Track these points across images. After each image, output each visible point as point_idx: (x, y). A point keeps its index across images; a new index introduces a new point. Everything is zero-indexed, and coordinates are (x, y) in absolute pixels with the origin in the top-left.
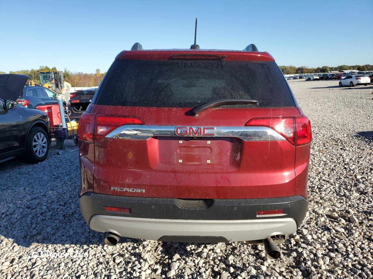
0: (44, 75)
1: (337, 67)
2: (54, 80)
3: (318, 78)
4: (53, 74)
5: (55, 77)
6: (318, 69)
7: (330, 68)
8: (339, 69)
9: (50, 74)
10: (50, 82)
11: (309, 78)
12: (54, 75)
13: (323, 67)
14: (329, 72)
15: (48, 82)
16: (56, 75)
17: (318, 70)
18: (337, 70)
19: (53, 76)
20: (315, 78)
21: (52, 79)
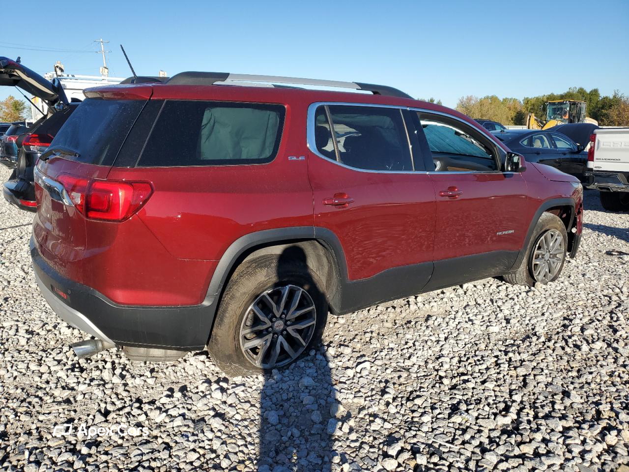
0: (554, 107)
2: (567, 115)
4: (569, 105)
5: (570, 110)
9: (563, 106)
10: (561, 118)
12: (570, 108)
15: (557, 119)
16: (572, 106)
19: (568, 109)
21: (565, 113)
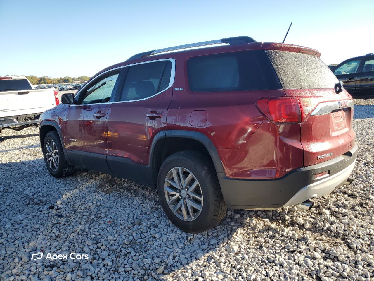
1: (77, 77)
3: (71, 87)
6: (61, 79)
7: (72, 79)
8: (80, 80)
11: (62, 88)
13: (65, 78)
14: (72, 82)
17: (61, 81)
18: (78, 81)
20: (69, 87)
